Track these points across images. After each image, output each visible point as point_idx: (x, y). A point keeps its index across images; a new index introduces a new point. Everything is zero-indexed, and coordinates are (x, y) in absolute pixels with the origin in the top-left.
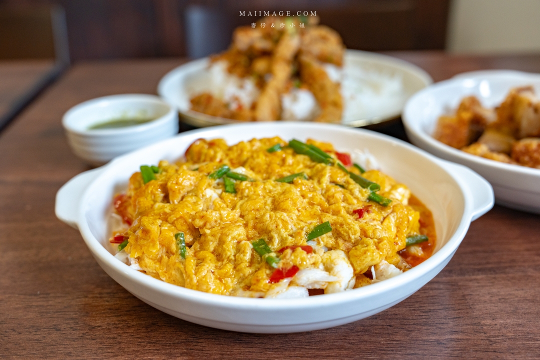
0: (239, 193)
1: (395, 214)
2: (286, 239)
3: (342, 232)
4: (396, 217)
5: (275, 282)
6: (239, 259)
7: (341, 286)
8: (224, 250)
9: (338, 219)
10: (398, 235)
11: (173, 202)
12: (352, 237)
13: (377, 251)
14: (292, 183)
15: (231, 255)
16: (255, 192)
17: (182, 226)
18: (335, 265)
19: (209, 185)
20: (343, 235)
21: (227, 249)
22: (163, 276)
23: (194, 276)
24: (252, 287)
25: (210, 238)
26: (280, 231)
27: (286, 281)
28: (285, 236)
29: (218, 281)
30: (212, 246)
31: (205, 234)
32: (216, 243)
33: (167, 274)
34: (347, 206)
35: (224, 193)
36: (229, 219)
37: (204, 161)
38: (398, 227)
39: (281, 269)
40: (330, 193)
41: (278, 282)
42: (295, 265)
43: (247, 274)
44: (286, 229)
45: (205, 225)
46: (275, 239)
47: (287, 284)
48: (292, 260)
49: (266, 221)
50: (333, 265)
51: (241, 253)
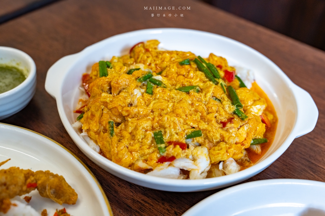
0: (154, 95)
1: (248, 125)
2: (174, 135)
3: (209, 137)
4: (248, 127)
5: (160, 163)
6: (144, 142)
7: (198, 172)
8: (137, 134)
9: (208, 127)
10: (246, 139)
11: (114, 94)
12: (215, 141)
13: (226, 153)
14: (188, 93)
15: (140, 138)
16: (163, 97)
17: (115, 112)
18: (198, 158)
19: (137, 86)
20: (209, 138)
21: (138, 134)
22: (99, 143)
23: (116, 148)
24: (147, 162)
25: (130, 124)
26: (171, 130)
27: (167, 163)
28: (173, 133)
29: (129, 153)
30: (130, 129)
31: (128, 121)
32: (132, 128)
33: (101, 143)
34: (218, 117)
35: (145, 94)
36: (144, 114)
37: (140, 62)
38: (248, 134)
39: (165, 156)
40: (210, 105)
41: (162, 163)
42: (174, 155)
43: (146, 153)
44: (175, 129)
45: (128, 115)
46: (167, 134)
47: (168, 165)
48: (172, 153)
49: (165, 121)
50: (197, 158)
51: (146, 139)
